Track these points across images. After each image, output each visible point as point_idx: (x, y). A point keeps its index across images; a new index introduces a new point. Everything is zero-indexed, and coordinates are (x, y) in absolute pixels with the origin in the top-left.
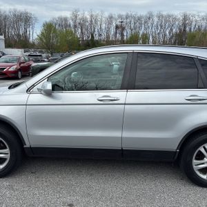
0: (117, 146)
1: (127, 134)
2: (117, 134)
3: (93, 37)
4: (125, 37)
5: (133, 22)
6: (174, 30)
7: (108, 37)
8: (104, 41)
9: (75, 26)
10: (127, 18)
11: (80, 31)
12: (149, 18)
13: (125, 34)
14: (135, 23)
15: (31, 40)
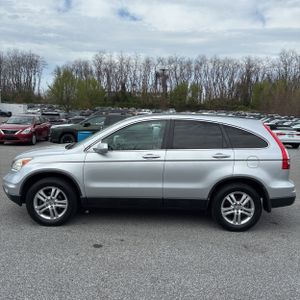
0: (159, 196)
1: (167, 185)
2: (159, 185)
3: (123, 87)
4: (168, 89)
5: (178, 68)
6: (235, 80)
7: (145, 87)
8: (139, 93)
9: (99, 73)
10: (170, 63)
11: (105, 79)
12: (201, 64)
13: (168, 84)
14: (181, 70)
15: (36, 91)
